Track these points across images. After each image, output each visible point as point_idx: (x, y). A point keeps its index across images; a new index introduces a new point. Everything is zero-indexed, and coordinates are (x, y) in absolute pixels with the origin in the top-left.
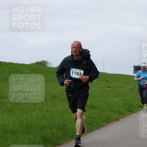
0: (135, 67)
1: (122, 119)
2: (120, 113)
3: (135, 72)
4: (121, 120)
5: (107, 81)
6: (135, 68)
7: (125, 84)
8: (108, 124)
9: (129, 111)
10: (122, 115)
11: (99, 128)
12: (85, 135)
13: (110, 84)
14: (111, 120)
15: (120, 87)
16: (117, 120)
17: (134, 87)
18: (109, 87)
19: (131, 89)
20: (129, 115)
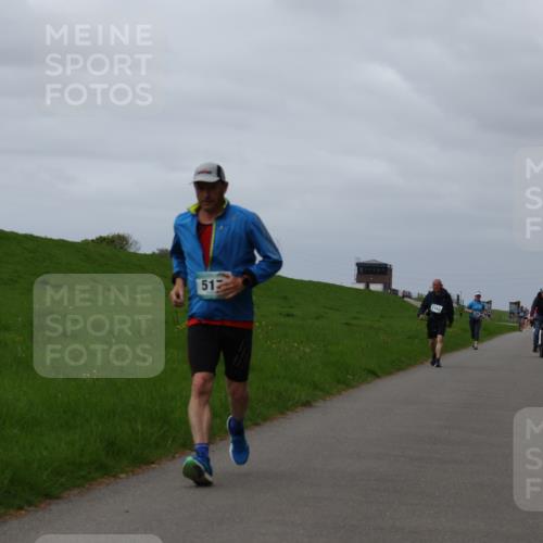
0: (359, 265)
1: (320, 404)
2: (316, 387)
3: (359, 280)
4: (317, 404)
5: (285, 298)
6: (361, 269)
7: (331, 309)
8: (282, 413)
9: (339, 382)
10: (320, 393)
11: (257, 424)
12: (221, 440)
13: (291, 307)
14: (290, 403)
15: (317, 318)
16: (307, 404)
17: (355, 318)
18: (288, 315)
19: (347, 324)
20: (339, 393)
